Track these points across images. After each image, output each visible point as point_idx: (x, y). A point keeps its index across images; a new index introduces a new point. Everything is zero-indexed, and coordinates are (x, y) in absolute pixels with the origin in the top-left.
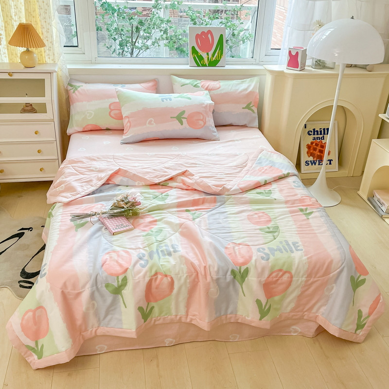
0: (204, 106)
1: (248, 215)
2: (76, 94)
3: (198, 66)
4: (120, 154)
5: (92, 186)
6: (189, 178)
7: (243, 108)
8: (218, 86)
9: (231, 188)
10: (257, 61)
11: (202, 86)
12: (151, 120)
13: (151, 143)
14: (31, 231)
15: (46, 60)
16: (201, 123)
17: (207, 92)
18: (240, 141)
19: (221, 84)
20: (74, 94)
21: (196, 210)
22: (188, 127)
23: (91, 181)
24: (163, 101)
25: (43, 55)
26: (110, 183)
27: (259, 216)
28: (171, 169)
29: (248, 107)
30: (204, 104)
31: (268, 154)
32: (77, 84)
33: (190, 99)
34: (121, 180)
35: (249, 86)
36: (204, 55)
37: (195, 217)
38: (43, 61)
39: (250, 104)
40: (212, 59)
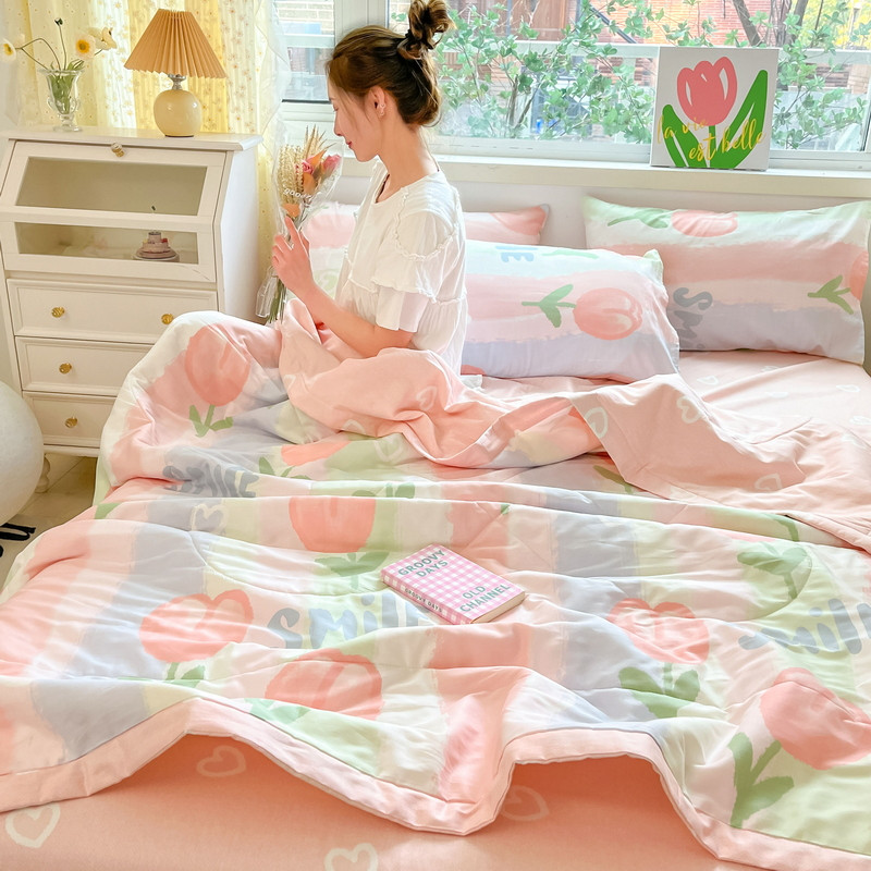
3: (679, 164)
7: (810, 295)
11: (675, 225)
19: (740, 220)
29: (828, 292)
35: (836, 226)
36: (701, 133)
39: (835, 282)
40: (726, 146)
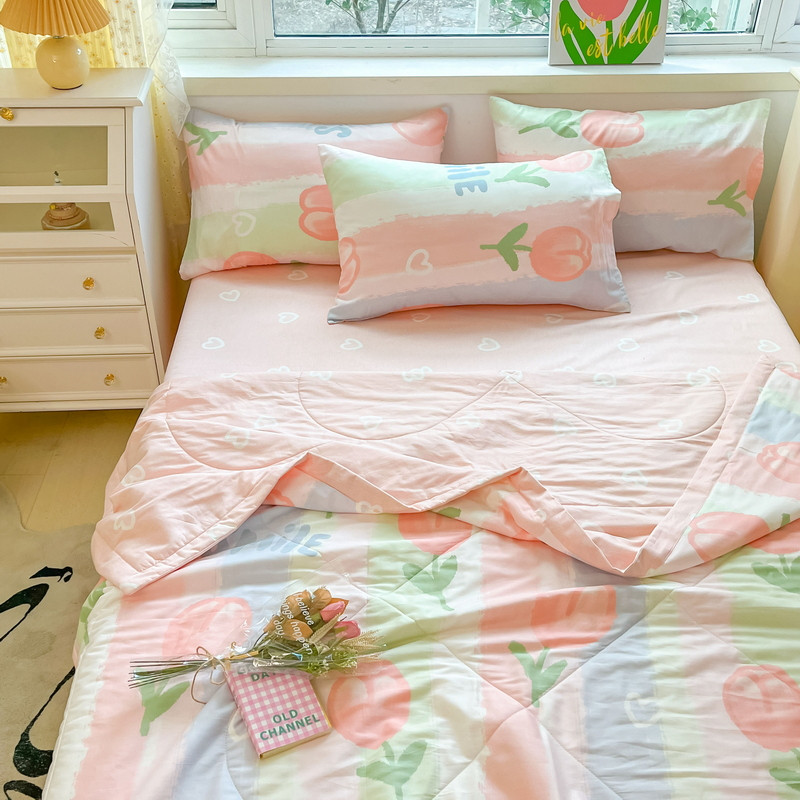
0: (587, 205)
1: (727, 687)
2: (206, 158)
3: (577, 62)
4: (319, 374)
5: (219, 516)
6: (528, 500)
7: (710, 203)
8: (635, 131)
9: (668, 553)
10: (767, 43)
11: (584, 133)
12: (421, 256)
13: (416, 321)
14: (67, 579)
15: (118, 60)
16: (576, 262)
17: (598, 153)
18: (696, 318)
19: (646, 125)
20: (200, 160)
21: (547, 644)
22: (533, 275)
23: (218, 496)
24: (460, 193)
25: (109, 45)
26: (277, 502)
27: (766, 694)
28: (472, 442)
29: (726, 199)
30: (586, 199)
31: (788, 386)
32: (212, 126)
33: (545, 183)
34: (312, 494)
35: (736, 131)
36: (598, 28)
37: (540, 687)
38: (109, 63)
39: (732, 189)
40: (623, 41)
